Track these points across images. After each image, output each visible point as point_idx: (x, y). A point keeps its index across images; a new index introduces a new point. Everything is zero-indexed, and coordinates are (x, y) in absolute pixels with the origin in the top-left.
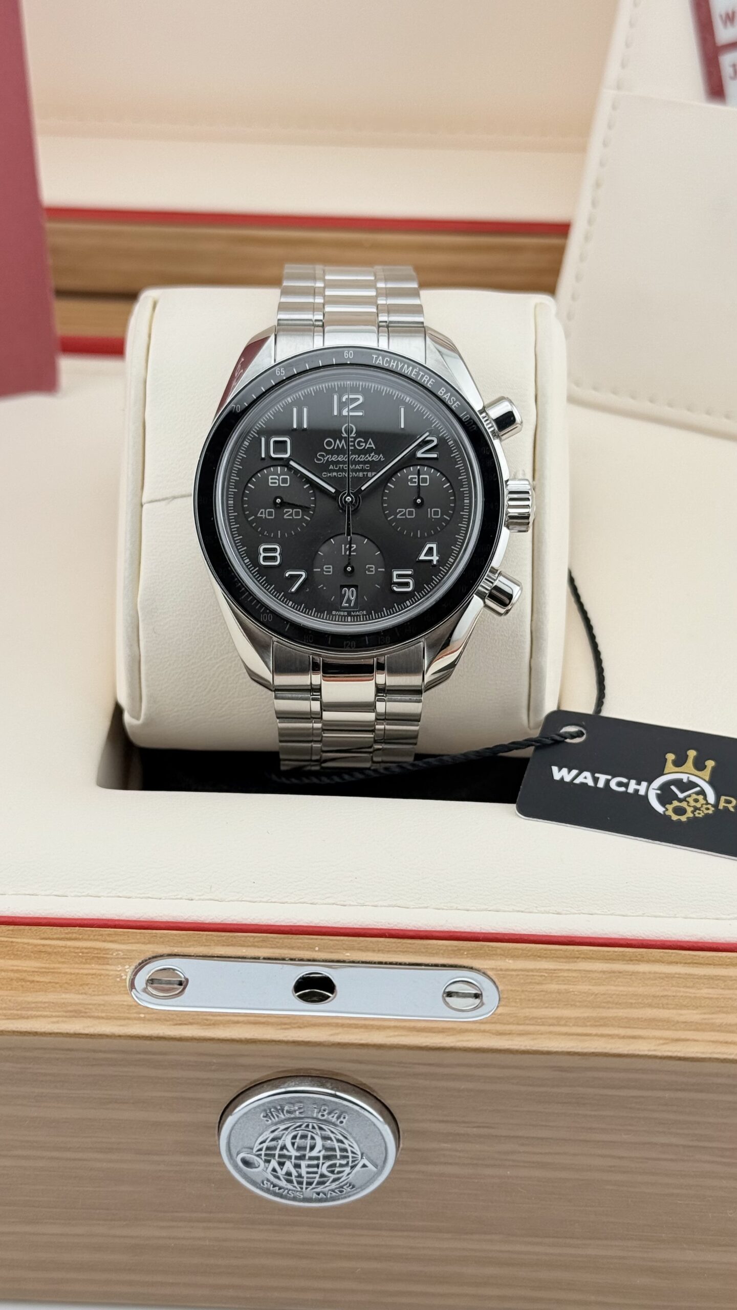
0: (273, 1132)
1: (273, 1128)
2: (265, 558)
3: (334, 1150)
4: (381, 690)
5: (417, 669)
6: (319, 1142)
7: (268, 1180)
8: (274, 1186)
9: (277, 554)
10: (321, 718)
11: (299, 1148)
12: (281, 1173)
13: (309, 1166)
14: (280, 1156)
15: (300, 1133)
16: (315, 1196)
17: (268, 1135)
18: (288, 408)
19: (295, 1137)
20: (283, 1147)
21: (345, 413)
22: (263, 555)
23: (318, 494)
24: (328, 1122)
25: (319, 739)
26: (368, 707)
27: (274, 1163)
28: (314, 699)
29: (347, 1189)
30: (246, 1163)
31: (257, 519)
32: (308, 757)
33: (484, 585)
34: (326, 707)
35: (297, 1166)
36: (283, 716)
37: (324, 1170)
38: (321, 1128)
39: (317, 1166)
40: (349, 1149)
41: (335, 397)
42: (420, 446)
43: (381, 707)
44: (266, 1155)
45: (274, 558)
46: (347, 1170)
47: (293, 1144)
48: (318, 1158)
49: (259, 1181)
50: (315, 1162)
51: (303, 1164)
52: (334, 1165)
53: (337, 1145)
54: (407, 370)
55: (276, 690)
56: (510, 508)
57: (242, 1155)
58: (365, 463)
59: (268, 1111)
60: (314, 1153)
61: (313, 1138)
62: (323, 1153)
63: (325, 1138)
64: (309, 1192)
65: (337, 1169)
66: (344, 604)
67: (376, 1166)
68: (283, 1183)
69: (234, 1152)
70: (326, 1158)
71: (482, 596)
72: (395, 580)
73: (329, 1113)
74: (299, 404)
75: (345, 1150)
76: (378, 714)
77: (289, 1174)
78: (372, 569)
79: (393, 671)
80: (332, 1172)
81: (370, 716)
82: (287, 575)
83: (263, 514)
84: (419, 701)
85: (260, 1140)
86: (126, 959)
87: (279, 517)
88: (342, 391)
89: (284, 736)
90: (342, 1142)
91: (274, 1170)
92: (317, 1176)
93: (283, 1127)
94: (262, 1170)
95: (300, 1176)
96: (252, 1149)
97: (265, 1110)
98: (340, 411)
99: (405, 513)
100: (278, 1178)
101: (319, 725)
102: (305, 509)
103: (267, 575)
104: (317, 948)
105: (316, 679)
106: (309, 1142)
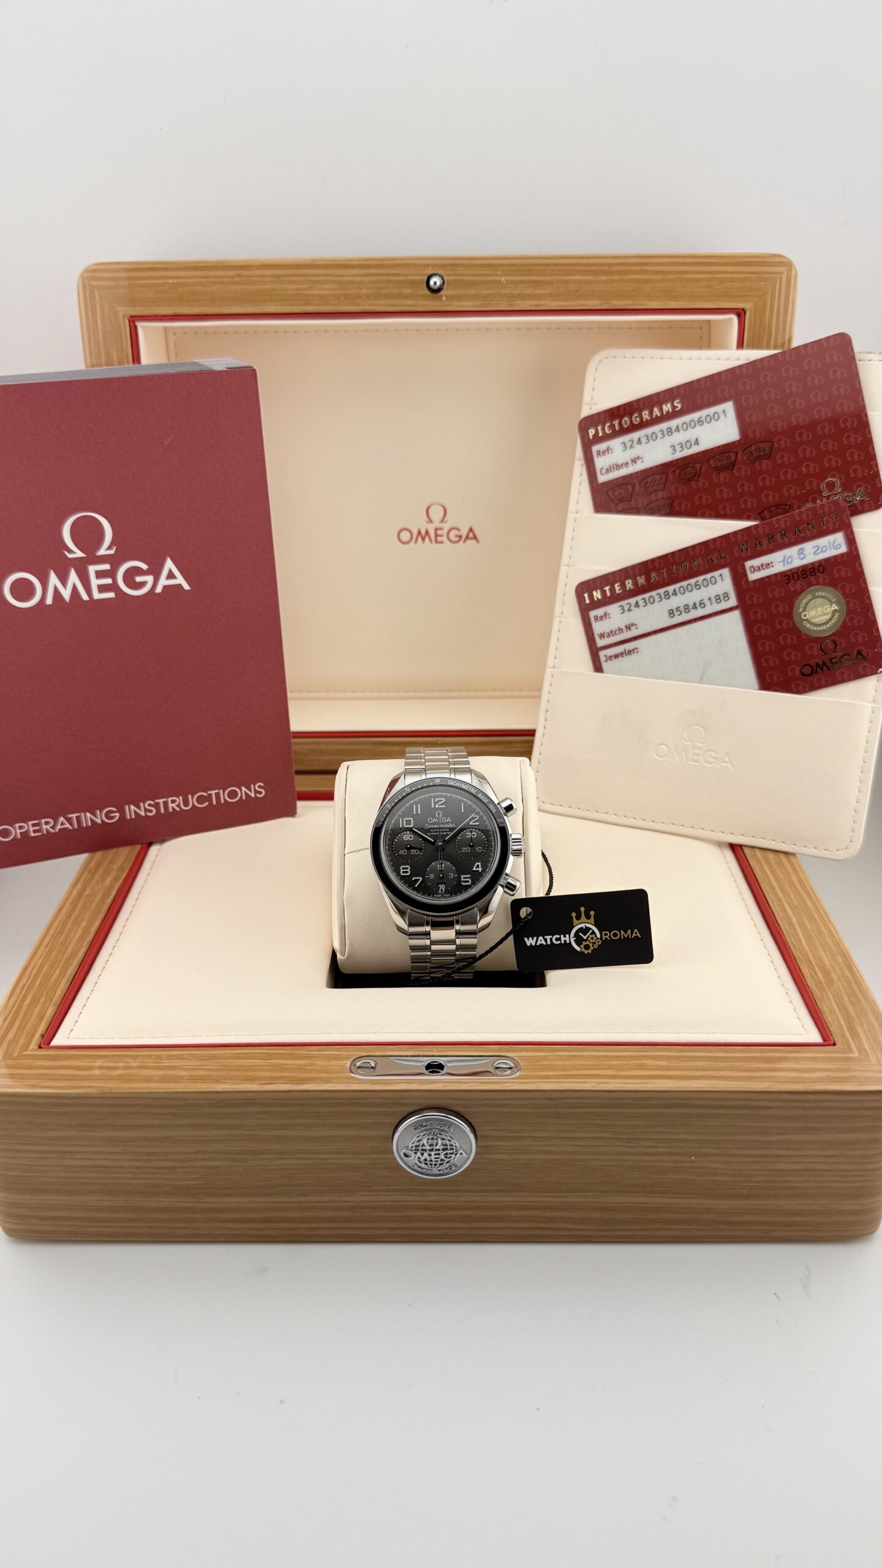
0: (418, 1137)
1: (418, 1135)
2: (403, 872)
3: (447, 1145)
4: (458, 933)
5: (475, 922)
6: (440, 1141)
7: (416, 1164)
8: (419, 1167)
9: (409, 870)
10: (430, 949)
11: (431, 1145)
12: (422, 1159)
13: (436, 1154)
14: (422, 1150)
15: (431, 1137)
16: (438, 1172)
17: (415, 1139)
18: (412, 805)
19: (428, 1139)
20: (423, 1145)
21: (437, 806)
22: (402, 870)
23: (426, 843)
24: (443, 1130)
25: (429, 960)
26: (452, 942)
27: (419, 1154)
28: (427, 939)
29: (453, 1168)
30: (406, 1155)
31: (399, 855)
32: (425, 971)
33: (502, 881)
34: (434, 943)
35: (430, 1155)
36: (413, 948)
37: (442, 1156)
38: (440, 1134)
39: (439, 1154)
40: (454, 1144)
41: (432, 800)
42: (471, 820)
43: (458, 941)
44: (415, 1150)
45: (407, 872)
46: (453, 1156)
47: (428, 1143)
48: (439, 1150)
49: (411, 1165)
50: (438, 1152)
51: (433, 1153)
52: (446, 1154)
53: (448, 1143)
54: (464, 787)
55: (410, 935)
56: (513, 846)
57: (404, 1151)
58: (447, 828)
59: (417, 1126)
60: (438, 1147)
61: (437, 1139)
62: (442, 1147)
63: (443, 1139)
64: (435, 1171)
65: (449, 1156)
66: (440, 892)
67: (467, 1154)
68: (423, 1165)
69: (400, 1150)
70: (444, 1150)
71: (502, 886)
72: (462, 880)
73: (444, 1126)
74: (416, 803)
75: (452, 1145)
76: (457, 946)
77: (426, 1160)
78: (452, 875)
79: (463, 924)
80: (446, 1157)
81: (453, 947)
82: (413, 879)
83: (401, 852)
84: (476, 938)
85: (412, 1142)
86: (348, 1058)
87: (409, 853)
88: (435, 797)
89: (414, 959)
90: (449, 1141)
91: (419, 1158)
92: (439, 1160)
93: (422, 1134)
94: (413, 1159)
95: (431, 1161)
96: (408, 1147)
97: (414, 1126)
98: (435, 806)
99: (465, 849)
100: (420, 1162)
101: (429, 953)
102: (421, 849)
103: (406, 880)
104: (435, 1051)
105: (428, 928)
106: (435, 1142)
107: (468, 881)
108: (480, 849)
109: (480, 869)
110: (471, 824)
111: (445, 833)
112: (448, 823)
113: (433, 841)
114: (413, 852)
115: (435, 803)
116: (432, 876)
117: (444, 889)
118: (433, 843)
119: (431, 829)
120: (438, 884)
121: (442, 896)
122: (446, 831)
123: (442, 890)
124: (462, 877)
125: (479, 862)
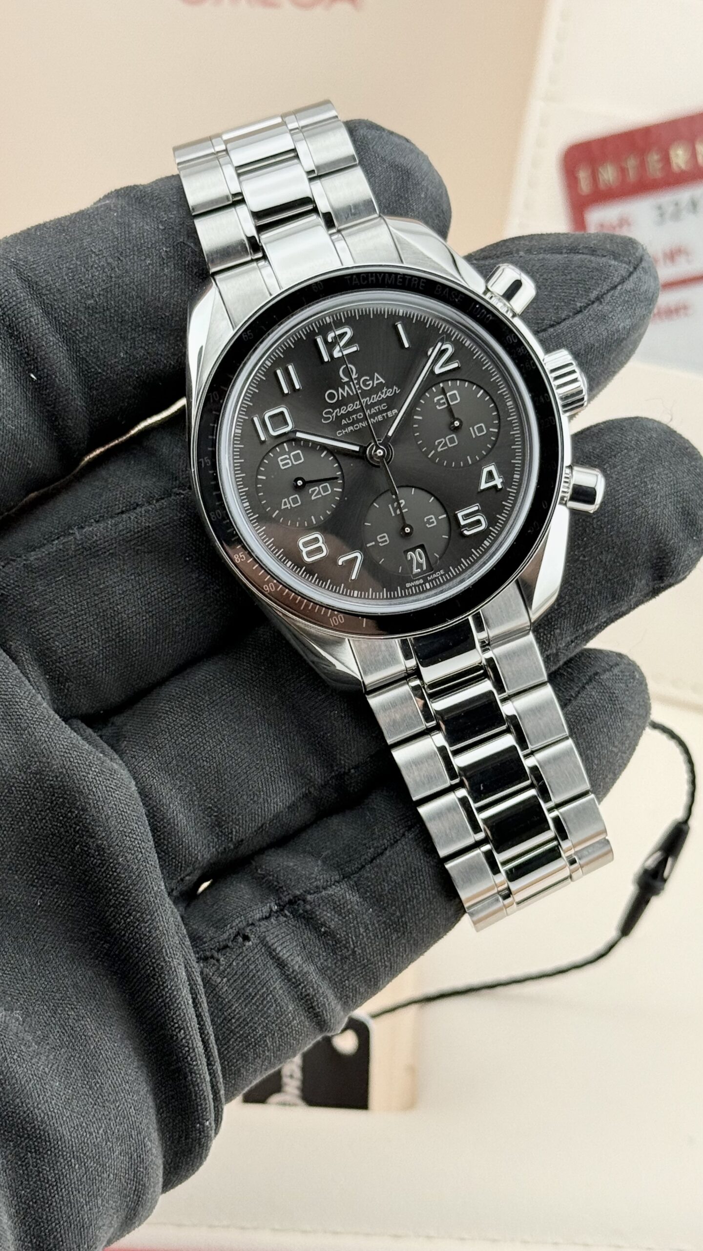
2: (309, 554)
9: (321, 544)
21: (337, 354)
22: (305, 550)
23: (341, 458)
31: (283, 512)
41: (319, 340)
42: (436, 360)
45: (319, 550)
55: (369, 692)
56: (560, 388)
58: (380, 403)
66: (416, 571)
71: (563, 501)
72: (463, 522)
78: (432, 520)
82: (341, 563)
83: (287, 503)
87: (307, 502)
88: (323, 330)
99: (446, 442)
102: (332, 480)
105: (411, 663)
107: (478, 522)
108: (480, 429)
109: (498, 482)
110: (438, 370)
111: (380, 418)
112: (380, 387)
113: (357, 449)
114: (316, 492)
115: (330, 346)
116: (384, 539)
117: (423, 561)
118: (360, 456)
119: (339, 418)
120: (406, 551)
121: (426, 581)
122: (381, 412)
123: (419, 565)
124: (460, 515)
125: (488, 464)
